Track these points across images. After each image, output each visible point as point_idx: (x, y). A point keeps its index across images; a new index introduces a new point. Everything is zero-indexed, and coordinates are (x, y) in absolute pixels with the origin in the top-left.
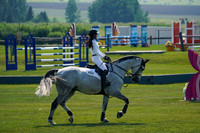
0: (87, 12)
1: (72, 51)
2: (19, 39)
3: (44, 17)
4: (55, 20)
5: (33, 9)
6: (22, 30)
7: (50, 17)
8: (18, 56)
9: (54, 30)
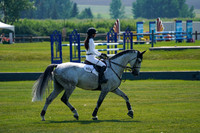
0: (131, 8)
1: (116, 47)
2: (64, 36)
3: (88, 13)
4: (99, 17)
5: (78, 6)
6: (67, 26)
7: (95, 13)
8: (63, 52)
9: (99, 26)
